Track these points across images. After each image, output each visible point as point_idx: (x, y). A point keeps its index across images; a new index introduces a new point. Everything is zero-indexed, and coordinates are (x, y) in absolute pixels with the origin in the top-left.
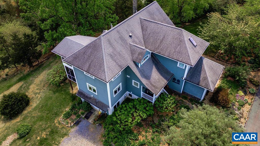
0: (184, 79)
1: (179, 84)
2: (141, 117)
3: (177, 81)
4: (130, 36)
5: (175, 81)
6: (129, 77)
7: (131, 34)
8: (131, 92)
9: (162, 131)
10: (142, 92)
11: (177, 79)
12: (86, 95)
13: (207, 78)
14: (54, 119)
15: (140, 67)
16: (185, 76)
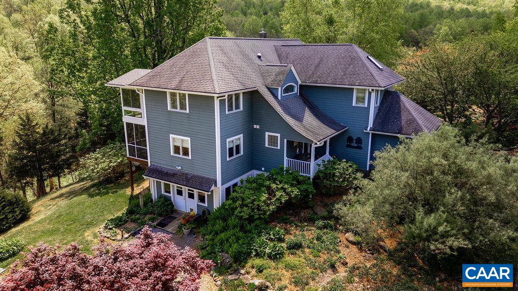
0: (369, 129)
1: (360, 148)
2: (287, 194)
3: (354, 141)
4: (259, 57)
5: (352, 144)
6: (258, 127)
7: (259, 54)
8: (263, 169)
9: (338, 226)
10: (285, 158)
11: (355, 138)
12: (166, 171)
13: (415, 119)
14: (84, 231)
15: (279, 98)
16: (371, 125)
